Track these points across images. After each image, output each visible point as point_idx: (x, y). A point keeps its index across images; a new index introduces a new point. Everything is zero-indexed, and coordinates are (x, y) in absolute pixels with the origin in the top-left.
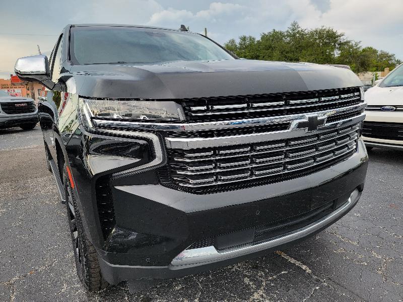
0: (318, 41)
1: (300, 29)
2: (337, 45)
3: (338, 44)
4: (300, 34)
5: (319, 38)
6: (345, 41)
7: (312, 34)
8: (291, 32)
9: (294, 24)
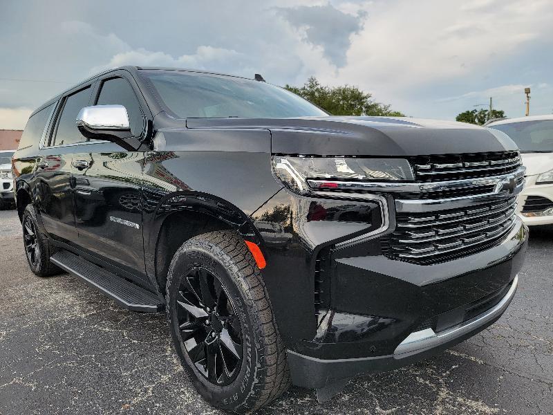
0: (341, 103)
1: (319, 87)
2: (364, 109)
3: (366, 107)
4: (319, 92)
5: (343, 99)
6: (373, 103)
7: (334, 93)
8: (308, 89)
9: (312, 80)
